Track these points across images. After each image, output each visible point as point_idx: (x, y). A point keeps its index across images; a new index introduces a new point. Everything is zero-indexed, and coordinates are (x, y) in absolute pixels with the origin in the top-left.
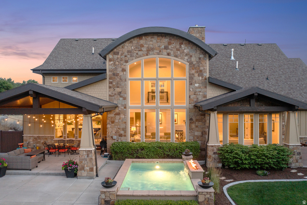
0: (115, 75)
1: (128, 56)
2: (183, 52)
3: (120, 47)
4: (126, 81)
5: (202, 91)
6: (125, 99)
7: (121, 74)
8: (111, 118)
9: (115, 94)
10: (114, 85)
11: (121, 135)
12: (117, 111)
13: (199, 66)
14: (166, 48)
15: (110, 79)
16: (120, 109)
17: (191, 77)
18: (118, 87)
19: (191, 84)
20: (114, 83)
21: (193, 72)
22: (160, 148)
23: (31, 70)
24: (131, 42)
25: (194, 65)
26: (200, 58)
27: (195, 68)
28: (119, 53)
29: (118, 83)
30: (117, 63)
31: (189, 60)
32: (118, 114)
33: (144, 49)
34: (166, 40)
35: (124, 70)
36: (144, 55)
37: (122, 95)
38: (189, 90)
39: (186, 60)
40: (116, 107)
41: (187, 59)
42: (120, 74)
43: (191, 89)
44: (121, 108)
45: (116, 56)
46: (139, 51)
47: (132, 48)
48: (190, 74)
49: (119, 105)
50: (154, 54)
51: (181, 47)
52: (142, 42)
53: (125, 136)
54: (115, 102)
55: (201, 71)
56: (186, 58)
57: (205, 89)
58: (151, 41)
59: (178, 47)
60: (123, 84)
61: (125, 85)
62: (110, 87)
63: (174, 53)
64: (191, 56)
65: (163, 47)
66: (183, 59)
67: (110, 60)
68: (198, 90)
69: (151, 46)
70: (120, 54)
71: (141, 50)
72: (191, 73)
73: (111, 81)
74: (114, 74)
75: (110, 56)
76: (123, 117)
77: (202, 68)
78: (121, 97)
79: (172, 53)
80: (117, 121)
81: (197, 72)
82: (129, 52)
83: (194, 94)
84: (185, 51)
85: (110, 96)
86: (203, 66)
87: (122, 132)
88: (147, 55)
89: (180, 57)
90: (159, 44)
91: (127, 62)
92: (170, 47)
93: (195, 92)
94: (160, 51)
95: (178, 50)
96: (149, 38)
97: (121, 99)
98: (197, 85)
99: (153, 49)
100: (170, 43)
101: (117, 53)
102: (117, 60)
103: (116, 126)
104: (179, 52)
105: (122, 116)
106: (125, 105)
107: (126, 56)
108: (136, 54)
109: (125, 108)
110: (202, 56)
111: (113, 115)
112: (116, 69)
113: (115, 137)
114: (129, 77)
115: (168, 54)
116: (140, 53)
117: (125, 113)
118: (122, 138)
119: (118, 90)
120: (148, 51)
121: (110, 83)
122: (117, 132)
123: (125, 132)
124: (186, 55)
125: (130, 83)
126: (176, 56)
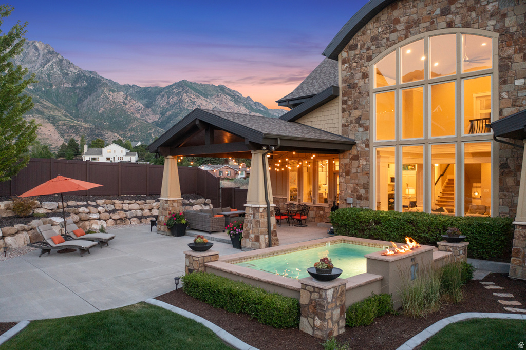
0: (352, 86)
2: (485, 11)
3: (359, 33)
4: (369, 95)
6: (367, 129)
7: (361, 83)
8: (346, 165)
9: (352, 122)
10: (349, 106)
11: (360, 197)
12: (354, 152)
14: (445, 12)
15: (344, 95)
16: (359, 149)
18: (356, 109)
19: (504, 82)
20: (350, 103)
21: (510, 51)
23: (276, 102)
24: (378, 20)
25: (512, 35)
27: (516, 43)
28: (356, 45)
29: (355, 102)
30: (355, 64)
31: (499, 25)
32: (356, 158)
33: (400, 27)
35: (365, 76)
36: (400, 39)
37: (363, 122)
38: (500, 96)
39: (491, 28)
40: (352, 144)
41: (494, 26)
42: (359, 85)
43: (505, 95)
44: (361, 146)
45: (353, 52)
46: (392, 32)
47: (380, 30)
48: (501, 59)
49: (357, 142)
50: (420, 32)
52: (396, 13)
53: (367, 198)
54: (352, 137)
56: (492, 22)
58: (414, 6)
60: (364, 103)
61: (368, 103)
62: (343, 111)
63: (463, 18)
64: (505, 16)
65: (438, 11)
66: (483, 27)
67: (344, 62)
68: (523, 94)
69: (415, 17)
70: (359, 47)
71: (395, 31)
72: (505, 55)
73: (345, 98)
74: (349, 86)
75: (344, 54)
76: (364, 163)
78: (360, 126)
79: (458, 19)
80: (353, 171)
81: (520, 50)
82: (374, 39)
83: (513, 106)
84: (489, 7)
85: (344, 125)
87: (362, 192)
88: (406, 37)
89: (476, 25)
90: (429, 8)
91: (370, 59)
92: (453, 8)
94: (432, 22)
95: (471, 9)
97: (361, 129)
98: (519, 82)
99: (417, 23)
101: (354, 47)
102: (354, 59)
103: (353, 181)
104: (474, 14)
105: (362, 162)
106: (368, 140)
107: (368, 49)
108: (385, 40)
109: (367, 146)
111: (347, 161)
112: (352, 76)
113: (350, 200)
114: (375, 87)
115: (450, 25)
116: (393, 36)
117: (367, 156)
118: (363, 202)
119: (356, 113)
120: (408, 28)
121: (344, 102)
122: (354, 191)
123: (367, 192)
124: (492, 16)
125: (375, 99)
126: (467, 25)
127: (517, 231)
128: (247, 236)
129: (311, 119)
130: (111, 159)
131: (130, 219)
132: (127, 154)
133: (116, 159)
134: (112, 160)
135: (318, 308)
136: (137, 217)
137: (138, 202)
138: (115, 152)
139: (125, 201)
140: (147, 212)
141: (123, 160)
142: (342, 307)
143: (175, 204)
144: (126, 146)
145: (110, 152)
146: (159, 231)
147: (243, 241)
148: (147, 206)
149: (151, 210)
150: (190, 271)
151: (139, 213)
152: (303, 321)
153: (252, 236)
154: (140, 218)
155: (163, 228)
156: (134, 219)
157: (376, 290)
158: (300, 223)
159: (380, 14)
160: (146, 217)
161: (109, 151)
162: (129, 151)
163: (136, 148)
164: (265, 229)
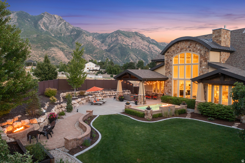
0: (168, 63)
1: (173, 53)
2: (197, 49)
3: (170, 49)
4: (172, 66)
5: (207, 70)
6: (171, 75)
7: (170, 62)
8: (166, 84)
9: (168, 73)
10: (167, 68)
11: (169, 93)
12: (168, 80)
13: (205, 56)
14: (189, 47)
15: (166, 65)
16: (169, 80)
17: (201, 63)
18: (169, 69)
19: (200, 67)
20: (167, 67)
21: (202, 59)
22: (178, 100)
23: (151, 60)
24: (174, 46)
25: (202, 56)
26: (206, 51)
27: (203, 57)
28: (169, 52)
29: (169, 67)
30: (169, 57)
31: (200, 53)
32: (168, 82)
33: (179, 49)
34: (189, 43)
35: (171, 61)
36: (179, 52)
37: (170, 73)
38: (200, 70)
39: (198, 53)
40: (167, 79)
41: (199, 53)
42: (170, 63)
43: (201, 70)
44: (170, 79)
45: (168, 54)
46: (177, 50)
47: (175, 49)
48: (200, 61)
49: (169, 78)
50: (184, 51)
51: (196, 46)
52: (178, 45)
53: (171, 93)
54: (168, 76)
55: (206, 59)
56: (199, 52)
57: (208, 70)
58: (182, 44)
59: (195, 46)
60: (170, 68)
61: (172, 68)
62: (166, 69)
63: (193, 49)
64: (201, 51)
65: (187, 47)
66: (197, 52)
67: (166, 56)
68: (204, 70)
69: (182, 47)
70: (170, 52)
72: (201, 60)
73: (166, 66)
75: (166, 54)
76: (170, 84)
77: (206, 57)
78: (170, 74)
79: (192, 50)
80: (168, 86)
81: (204, 60)
82: (173, 51)
83: (202, 73)
84: (198, 48)
85: (166, 73)
86: (207, 56)
87: (170, 91)
88: (181, 52)
89: (195, 52)
90: (186, 45)
91: (172, 56)
92: (191, 46)
93: (203, 72)
94: (186, 49)
95: (194, 48)
96: (182, 43)
97: (170, 75)
98: (204, 67)
99: (183, 49)
100: (191, 45)
101: (168, 52)
102: (168, 55)
103: (168, 88)
104: (195, 49)
105: (170, 83)
106: (171, 78)
107: (172, 53)
108: (176, 52)
109: (171, 79)
110: (206, 50)
111: (166, 83)
112: (168, 60)
113: (167, 93)
114: (173, 64)
115: (190, 51)
116: (178, 51)
117: (171, 82)
118: (170, 94)
119: (169, 70)
120: (181, 50)
121: (166, 67)
122: (168, 91)
123: (171, 91)
124: (199, 50)
125: (173, 67)
126: (193, 51)
127: (196, 103)
128: (139, 102)
129: (158, 70)
130: (89, 69)
131: (107, 96)
132: (96, 66)
133: (91, 68)
134: (90, 69)
135: (147, 114)
136: (109, 96)
137: (109, 91)
138: (90, 65)
139: (106, 91)
140: (111, 94)
141: (94, 69)
142: (152, 115)
143: (121, 93)
144: (95, 63)
145: (89, 66)
146: (116, 100)
147: (138, 103)
148: (112, 92)
149: (112, 94)
150: (126, 108)
151: (109, 94)
152: (145, 116)
153: (140, 102)
154: (110, 96)
155: (117, 99)
156: (108, 96)
157: (160, 112)
158: (155, 99)
159: (175, 45)
160: (111, 96)
161: (88, 65)
162: (96, 65)
163: (98, 63)
164: (143, 100)
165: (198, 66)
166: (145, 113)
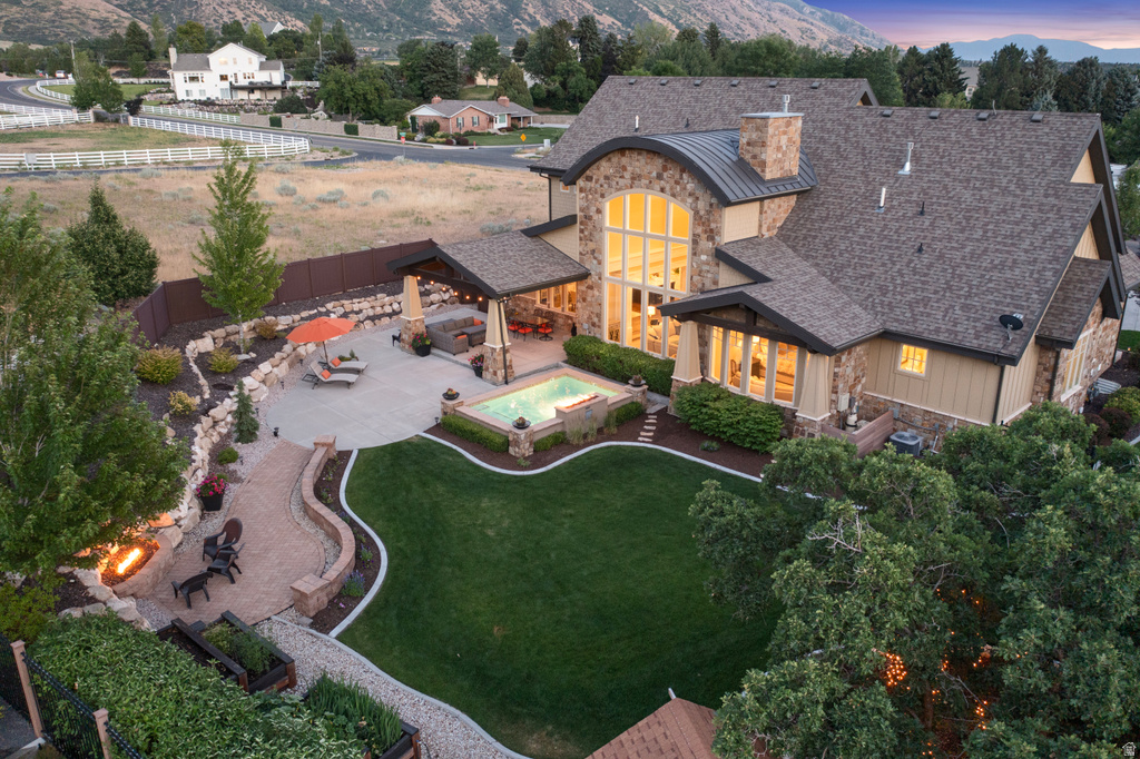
0: (588, 218)
1: (606, 186)
2: (685, 189)
3: (594, 167)
4: (601, 231)
5: (712, 271)
6: (600, 263)
7: (595, 217)
8: (583, 292)
9: (587, 253)
10: (585, 236)
11: (594, 325)
12: (589, 281)
13: (709, 220)
14: (659, 177)
15: (581, 224)
16: (593, 280)
17: (695, 242)
18: (591, 241)
19: (694, 254)
20: (586, 233)
21: (699, 230)
24: (610, 160)
25: (701, 217)
26: (711, 205)
27: (703, 224)
29: (591, 234)
30: (590, 197)
31: (693, 205)
32: (590, 287)
33: (627, 175)
34: (659, 162)
35: (599, 211)
36: (627, 187)
37: (596, 254)
38: (692, 264)
39: (688, 205)
40: (588, 274)
41: (691, 204)
43: (695, 265)
44: (594, 278)
45: (589, 184)
46: (620, 177)
47: (611, 171)
48: (694, 234)
49: (593, 273)
50: (642, 187)
51: (681, 178)
52: (624, 160)
53: (599, 327)
54: (587, 266)
55: (712, 231)
56: (690, 200)
57: (716, 268)
58: (638, 161)
59: (677, 176)
60: (597, 237)
61: (602, 239)
62: (581, 239)
63: (671, 189)
64: (697, 198)
65: (654, 174)
66: (684, 201)
67: (581, 191)
68: (705, 268)
69: (638, 171)
70: (594, 180)
71: (622, 177)
72: (696, 232)
73: (582, 227)
74: (585, 216)
75: (581, 183)
77: (713, 226)
78: (595, 258)
79: (668, 189)
80: (589, 299)
81: (706, 232)
82: (607, 178)
83: (699, 275)
84: (689, 186)
85: (581, 253)
86: (716, 222)
87: (596, 320)
88: (631, 187)
89: (679, 198)
90: (649, 167)
91: (603, 196)
92: (665, 175)
93: (700, 271)
94: (650, 182)
95: (677, 183)
96: (635, 155)
97: (595, 262)
98: (704, 257)
99: (640, 177)
100: (665, 169)
101: (590, 179)
102: (590, 190)
103: (589, 308)
104: (678, 188)
105: (596, 293)
106: (600, 273)
107: (602, 186)
108: (615, 183)
109: (600, 279)
110: (714, 200)
111: (584, 288)
112: (588, 207)
113: (586, 326)
114: (607, 224)
115: (662, 190)
116: (622, 182)
117: (600, 287)
118: (596, 329)
119: (591, 245)
120: (633, 179)
121: (582, 231)
122: (590, 318)
123: (599, 321)
124: (690, 195)
125: (607, 236)
126: (673, 195)
128: (487, 369)
130: (230, 79)
131: (362, 322)
132: (262, 67)
133: (240, 78)
134: (233, 80)
135: (517, 443)
136: (368, 318)
137: (368, 299)
138: (235, 63)
139: (355, 300)
140: (379, 310)
141: (255, 80)
142: (531, 443)
143: (418, 324)
144: (253, 44)
145: (226, 63)
146: (403, 349)
147: (484, 373)
148: (378, 303)
149: (382, 307)
150: (445, 413)
151: (371, 313)
152: (510, 448)
153: (491, 370)
154: (372, 318)
155: (407, 346)
156: (367, 321)
157: (559, 429)
158: (546, 337)
159: (611, 155)
160: (379, 317)
161: (223, 59)
162: (263, 59)
164: (501, 365)
165: (686, 249)
166: (511, 438)
